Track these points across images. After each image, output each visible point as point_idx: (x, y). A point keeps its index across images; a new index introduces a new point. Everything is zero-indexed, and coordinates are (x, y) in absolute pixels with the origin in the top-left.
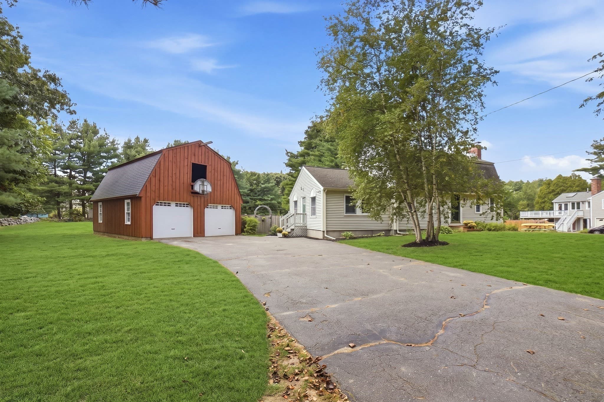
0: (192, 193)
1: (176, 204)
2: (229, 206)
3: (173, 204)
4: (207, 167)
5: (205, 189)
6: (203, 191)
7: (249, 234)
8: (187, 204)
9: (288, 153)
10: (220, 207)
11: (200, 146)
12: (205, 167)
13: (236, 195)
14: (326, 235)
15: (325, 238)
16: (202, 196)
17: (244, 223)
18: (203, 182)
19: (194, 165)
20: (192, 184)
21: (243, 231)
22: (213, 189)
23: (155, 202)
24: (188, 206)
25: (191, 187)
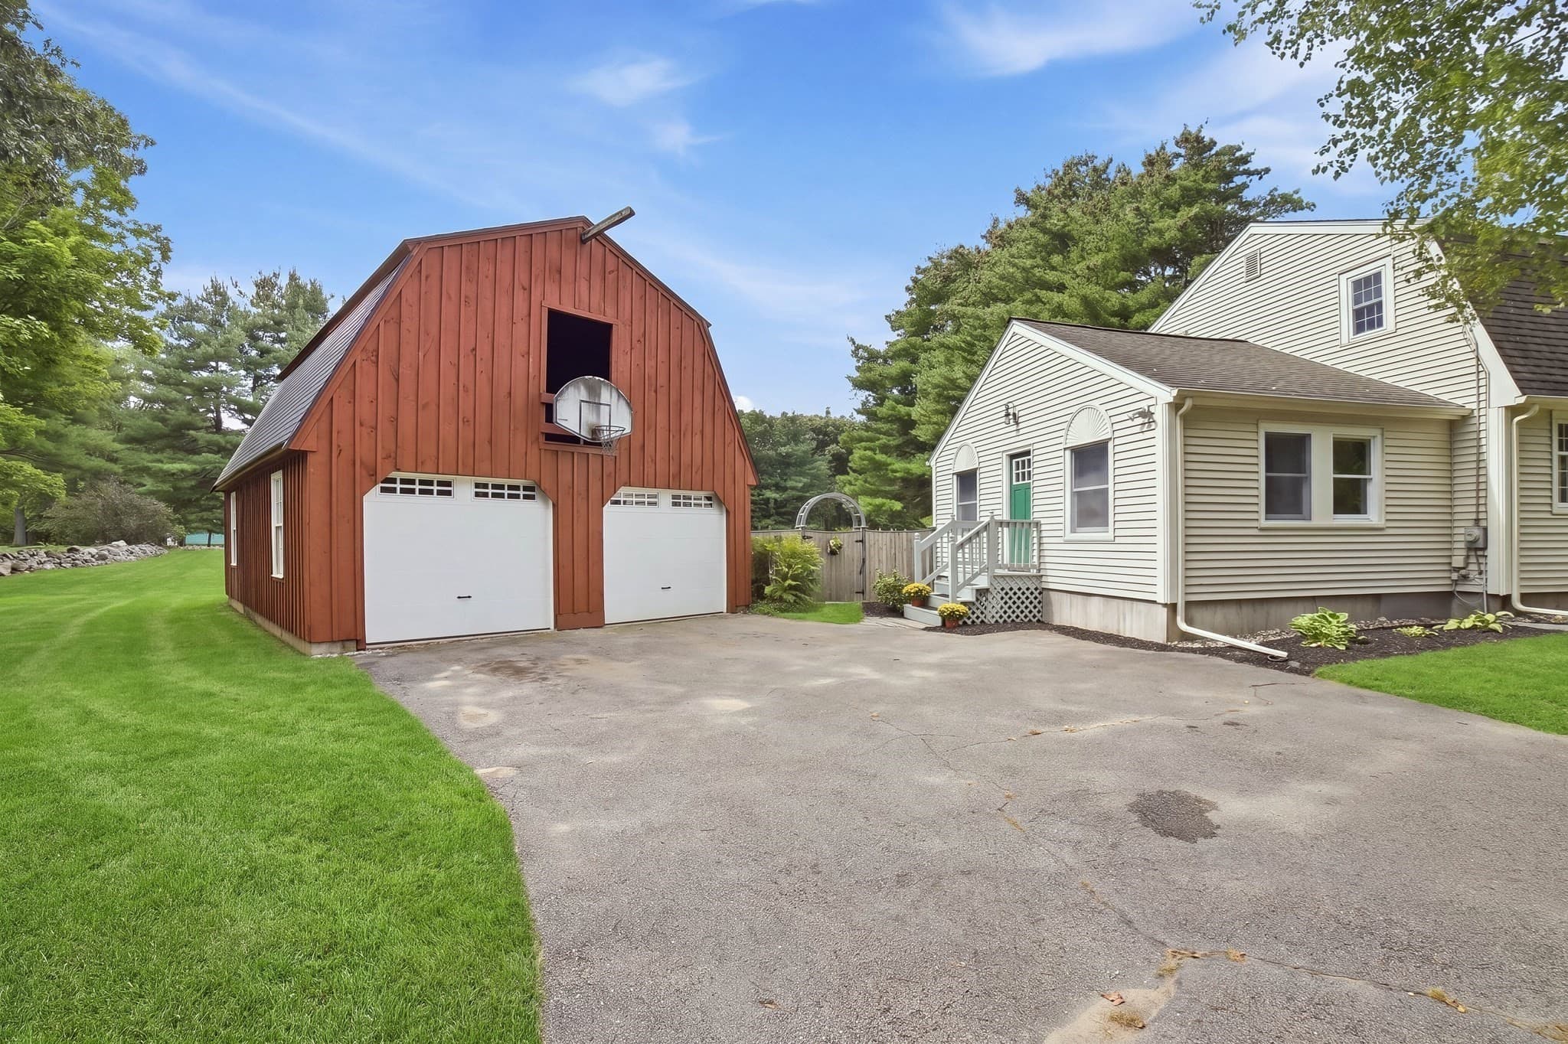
0: (550, 437)
1: (477, 486)
2: (702, 494)
3: (464, 489)
4: (614, 328)
5: (604, 422)
6: (595, 431)
7: (782, 611)
8: (526, 488)
9: (858, 348)
10: (665, 497)
11: (581, 240)
12: (603, 332)
13: (729, 450)
14: (1183, 626)
15: (1177, 642)
16: (591, 450)
17: (762, 562)
18: (594, 391)
20: (547, 397)
21: (759, 595)
22: (640, 419)
23: (373, 477)
24: (532, 497)
25: (543, 410)
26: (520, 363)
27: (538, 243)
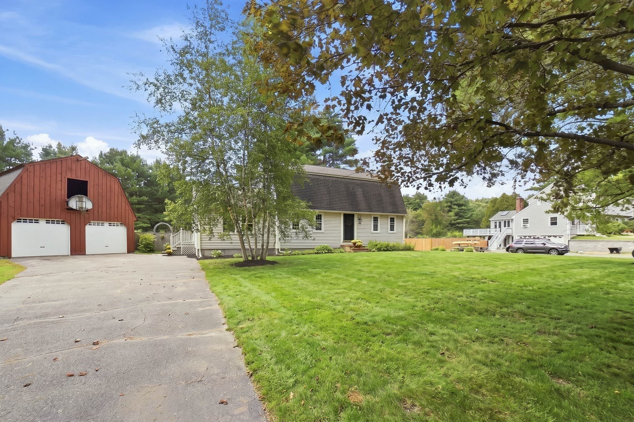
0: (67, 209)
1: (46, 221)
2: (119, 223)
3: (43, 221)
4: (89, 183)
5: (84, 206)
6: (81, 208)
8: (61, 221)
10: (106, 224)
11: (78, 160)
12: (85, 183)
14: (199, 254)
16: (81, 212)
18: (81, 199)
19: (69, 180)
20: (67, 200)
21: (136, 249)
22: (95, 205)
23: (14, 219)
24: (64, 223)
25: (66, 203)
26: (59, 191)
27: (64, 162)
